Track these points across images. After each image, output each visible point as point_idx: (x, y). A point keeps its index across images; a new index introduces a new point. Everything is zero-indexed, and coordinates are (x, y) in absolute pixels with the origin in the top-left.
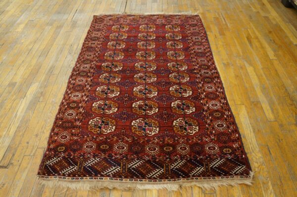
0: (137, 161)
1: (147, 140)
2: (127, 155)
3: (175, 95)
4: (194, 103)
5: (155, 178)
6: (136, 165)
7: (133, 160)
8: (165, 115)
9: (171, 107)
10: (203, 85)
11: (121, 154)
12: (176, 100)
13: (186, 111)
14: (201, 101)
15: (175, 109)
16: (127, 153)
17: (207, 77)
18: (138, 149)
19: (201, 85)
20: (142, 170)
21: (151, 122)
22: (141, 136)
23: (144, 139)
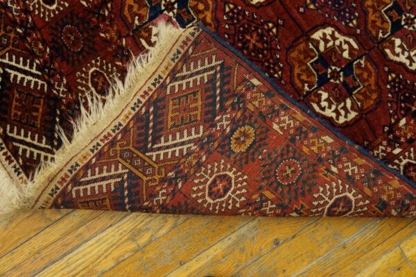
0: (34, 71)
1: (120, 47)
2: (34, 28)
3: (372, 17)
4: (379, 102)
5: (15, 151)
6: (20, 76)
7: (30, 55)
8: (261, 36)
9: (306, 35)
11: (26, 10)
12: (349, 32)
13: (325, 95)
14: (403, 122)
15: (308, 54)
16: (40, 25)
18: (74, 44)
20: (14, 103)
21: (198, 12)
22: (124, 19)
23: (120, 38)
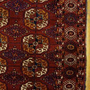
10: (62, 82)
17: (71, 68)
19: (59, 82)
